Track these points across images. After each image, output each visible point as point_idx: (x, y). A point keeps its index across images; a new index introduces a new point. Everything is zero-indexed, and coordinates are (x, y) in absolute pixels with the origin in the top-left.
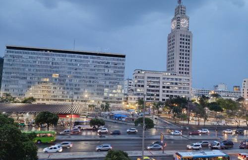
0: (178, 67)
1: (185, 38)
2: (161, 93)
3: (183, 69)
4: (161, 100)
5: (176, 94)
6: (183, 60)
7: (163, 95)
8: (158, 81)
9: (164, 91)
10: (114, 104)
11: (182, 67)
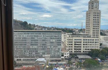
0: (92, 32)
1: (97, 14)
2: (82, 48)
3: (95, 33)
4: (82, 52)
5: (91, 48)
6: (95, 28)
7: (83, 49)
8: (80, 41)
9: (84, 47)
10: (56, 58)
11: (94, 32)
